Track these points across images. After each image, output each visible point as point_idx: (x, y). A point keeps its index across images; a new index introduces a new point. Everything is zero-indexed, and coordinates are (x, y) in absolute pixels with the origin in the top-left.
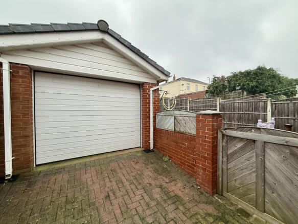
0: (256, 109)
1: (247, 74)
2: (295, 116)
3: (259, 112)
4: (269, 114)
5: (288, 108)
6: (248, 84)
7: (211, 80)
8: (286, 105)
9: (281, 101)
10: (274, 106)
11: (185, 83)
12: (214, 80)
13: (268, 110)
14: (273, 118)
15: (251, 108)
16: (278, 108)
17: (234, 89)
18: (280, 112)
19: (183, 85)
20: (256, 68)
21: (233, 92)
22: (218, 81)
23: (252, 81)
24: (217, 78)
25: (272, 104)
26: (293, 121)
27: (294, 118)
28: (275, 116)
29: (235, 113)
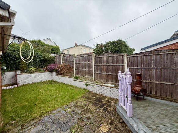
0: (117, 62)
1: (114, 43)
2: (141, 67)
3: (119, 64)
4: (126, 65)
5: (137, 60)
6: (114, 49)
7: (96, 46)
8: (136, 58)
9: (133, 55)
10: (128, 59)
11: (83, 48)
12: (98, 46)
13: (125, 62)
14: (128, 69)
15: (114, 61)
16: (131, 61)
17: (108, 52)
18: (133, 64)
19: (81, 49)
20: (117, 40)
21: (107, 53)
22: (99, 47)
23: (116, 47)
24: (99, 44)
25: (127, 57)
26: (140, 70)
27: (141, 68)
28: (129, 67)
29: (104, 66)
